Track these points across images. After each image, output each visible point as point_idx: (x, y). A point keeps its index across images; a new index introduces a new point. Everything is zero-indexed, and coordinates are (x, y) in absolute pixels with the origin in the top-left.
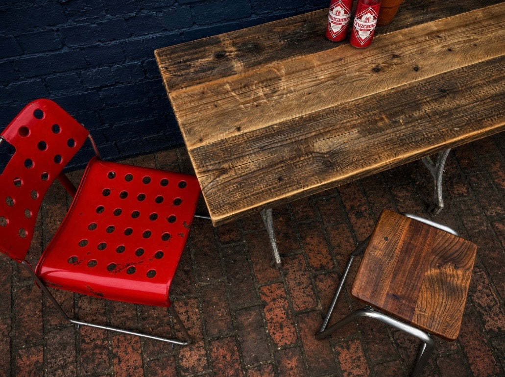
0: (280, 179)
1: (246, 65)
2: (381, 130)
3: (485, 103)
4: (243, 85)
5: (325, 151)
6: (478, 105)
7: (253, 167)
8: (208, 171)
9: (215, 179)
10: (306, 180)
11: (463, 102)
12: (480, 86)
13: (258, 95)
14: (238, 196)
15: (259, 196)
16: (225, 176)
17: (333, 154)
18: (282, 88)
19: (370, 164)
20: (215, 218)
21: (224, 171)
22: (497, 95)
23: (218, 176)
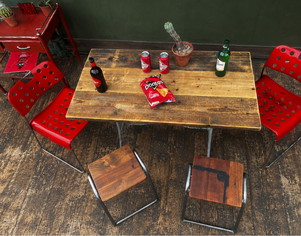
0: (96, 112)
1: (116, 66)
2: (144, 108)
3: (191, 113)
4: (110, 73)
5: (118, 108)
6: (188, 113)
7: (91, 104)
8: (75, 100)
9: (76, 103)
10: (104, 115)
11: (183, 110)
12: (196, 106)
13: (112, 79)
14: (79, 112)
15: (85, 115)
16: (80, 104)
17: (120, 110)
18: (122, 79)
19: (130, 119)
20: (67, 116)
21: (80, 102)
22: (200, 112)
23: (78, 103)
